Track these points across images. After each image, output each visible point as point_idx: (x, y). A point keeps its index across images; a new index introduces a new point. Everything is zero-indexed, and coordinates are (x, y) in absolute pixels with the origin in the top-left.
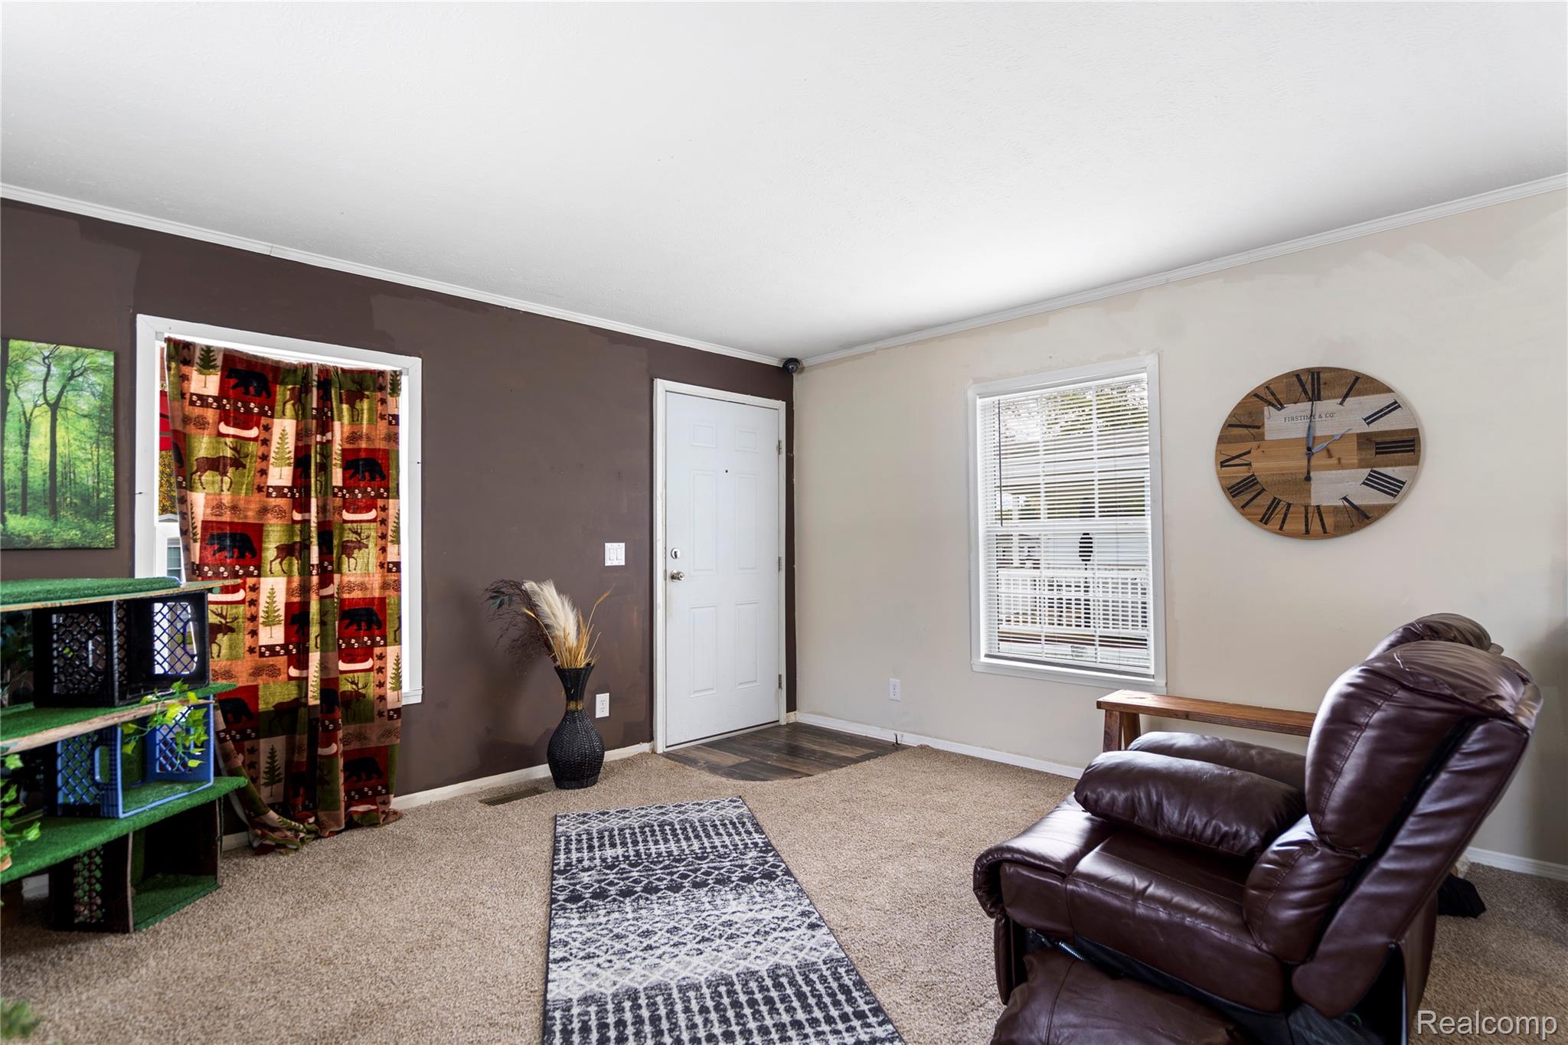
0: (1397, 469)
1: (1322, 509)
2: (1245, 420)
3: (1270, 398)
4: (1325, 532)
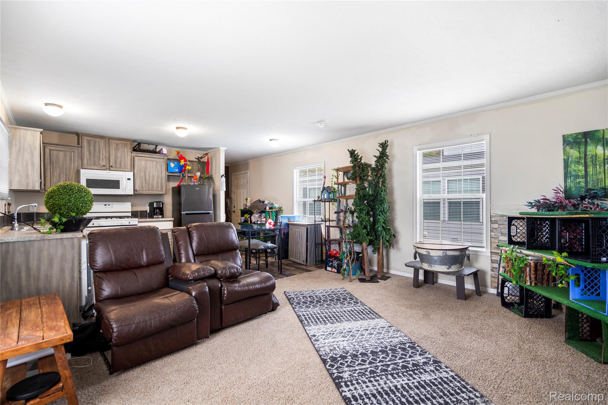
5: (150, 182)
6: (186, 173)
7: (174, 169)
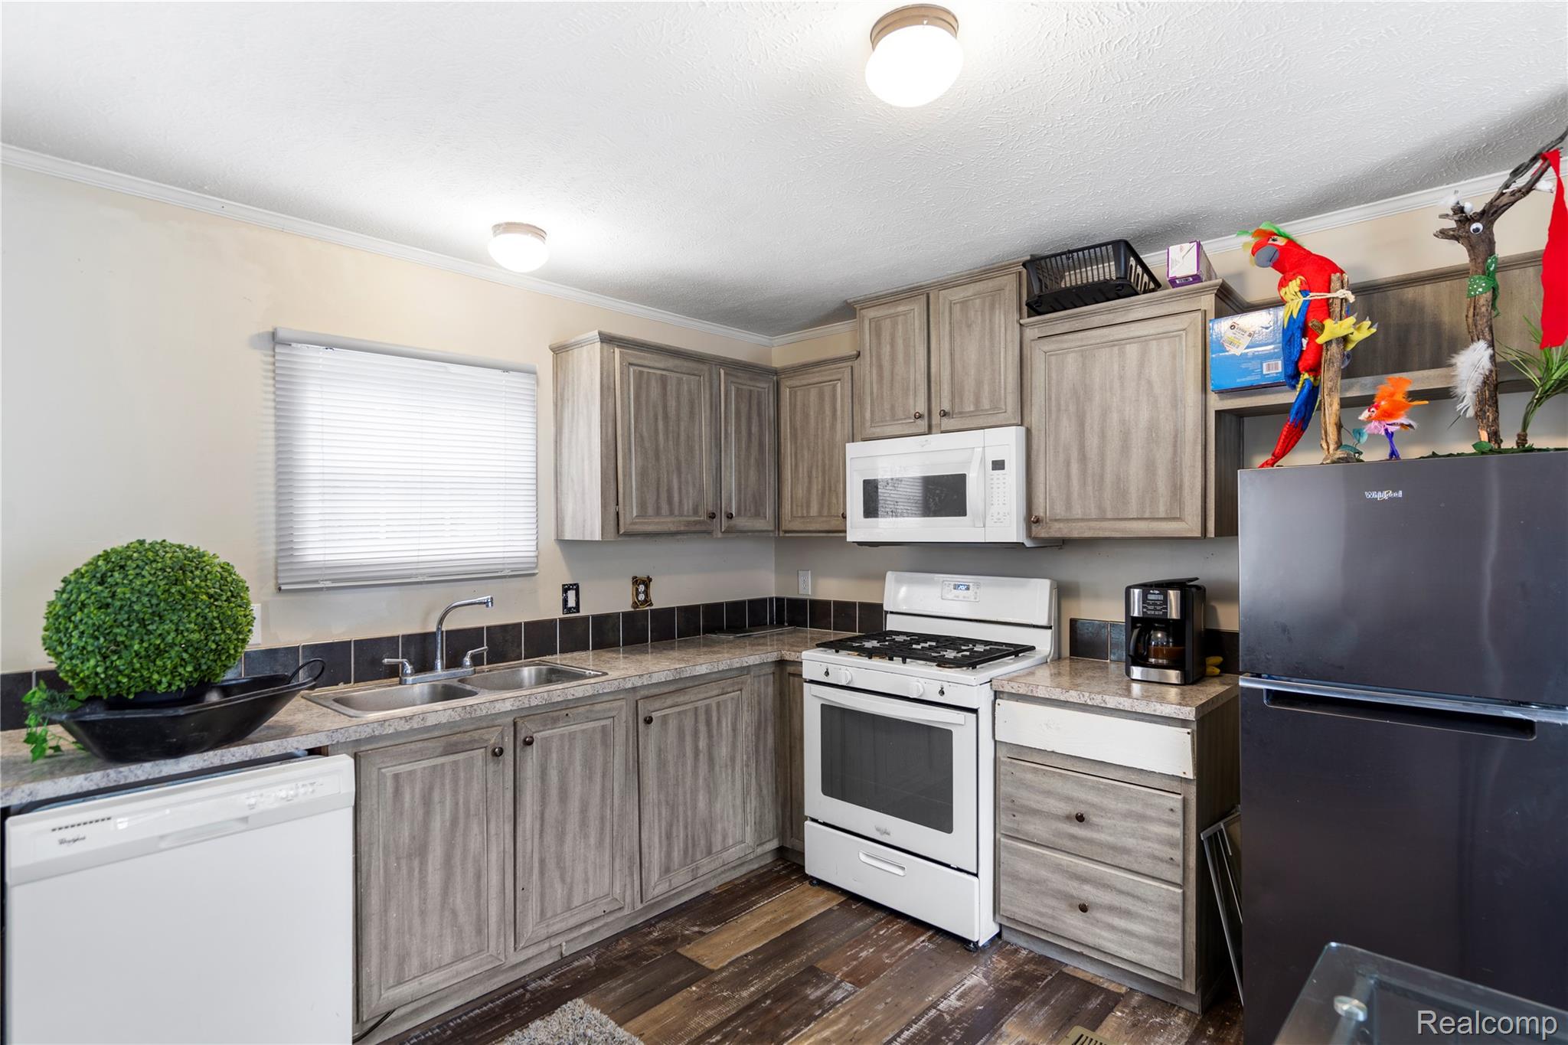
5: (1109, 469)
6: (1329, 376)
7: (1250, 365)
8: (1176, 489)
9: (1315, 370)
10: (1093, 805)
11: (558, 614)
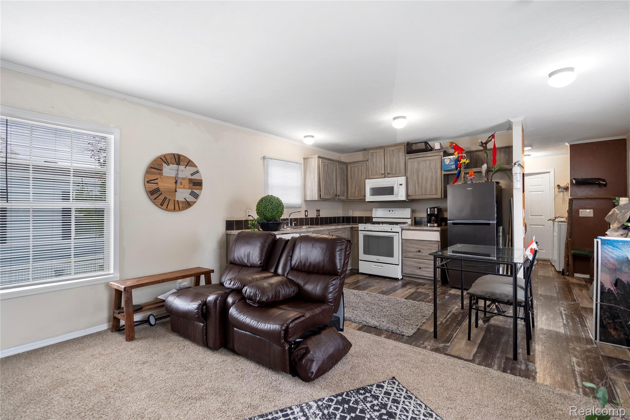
0: (198, 191)
1: (179, 202)
2: (157, 167)
3: (165, 160)
4: (179, 209)
6: (462, 169)
7: (449, 166)
8: (436, 189)
9: (460, 167)
10: (422, 249)
11: (304, 217)
